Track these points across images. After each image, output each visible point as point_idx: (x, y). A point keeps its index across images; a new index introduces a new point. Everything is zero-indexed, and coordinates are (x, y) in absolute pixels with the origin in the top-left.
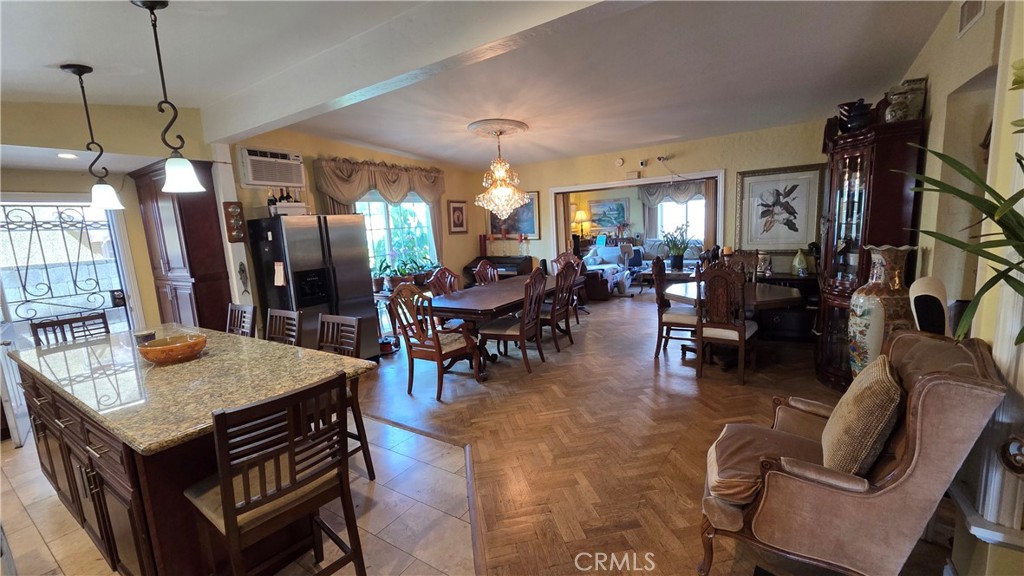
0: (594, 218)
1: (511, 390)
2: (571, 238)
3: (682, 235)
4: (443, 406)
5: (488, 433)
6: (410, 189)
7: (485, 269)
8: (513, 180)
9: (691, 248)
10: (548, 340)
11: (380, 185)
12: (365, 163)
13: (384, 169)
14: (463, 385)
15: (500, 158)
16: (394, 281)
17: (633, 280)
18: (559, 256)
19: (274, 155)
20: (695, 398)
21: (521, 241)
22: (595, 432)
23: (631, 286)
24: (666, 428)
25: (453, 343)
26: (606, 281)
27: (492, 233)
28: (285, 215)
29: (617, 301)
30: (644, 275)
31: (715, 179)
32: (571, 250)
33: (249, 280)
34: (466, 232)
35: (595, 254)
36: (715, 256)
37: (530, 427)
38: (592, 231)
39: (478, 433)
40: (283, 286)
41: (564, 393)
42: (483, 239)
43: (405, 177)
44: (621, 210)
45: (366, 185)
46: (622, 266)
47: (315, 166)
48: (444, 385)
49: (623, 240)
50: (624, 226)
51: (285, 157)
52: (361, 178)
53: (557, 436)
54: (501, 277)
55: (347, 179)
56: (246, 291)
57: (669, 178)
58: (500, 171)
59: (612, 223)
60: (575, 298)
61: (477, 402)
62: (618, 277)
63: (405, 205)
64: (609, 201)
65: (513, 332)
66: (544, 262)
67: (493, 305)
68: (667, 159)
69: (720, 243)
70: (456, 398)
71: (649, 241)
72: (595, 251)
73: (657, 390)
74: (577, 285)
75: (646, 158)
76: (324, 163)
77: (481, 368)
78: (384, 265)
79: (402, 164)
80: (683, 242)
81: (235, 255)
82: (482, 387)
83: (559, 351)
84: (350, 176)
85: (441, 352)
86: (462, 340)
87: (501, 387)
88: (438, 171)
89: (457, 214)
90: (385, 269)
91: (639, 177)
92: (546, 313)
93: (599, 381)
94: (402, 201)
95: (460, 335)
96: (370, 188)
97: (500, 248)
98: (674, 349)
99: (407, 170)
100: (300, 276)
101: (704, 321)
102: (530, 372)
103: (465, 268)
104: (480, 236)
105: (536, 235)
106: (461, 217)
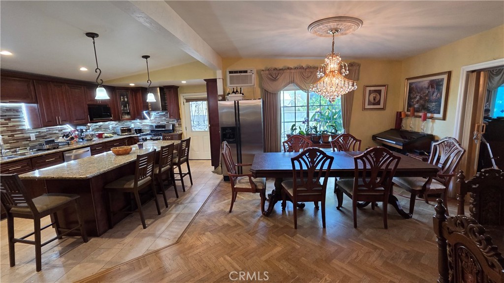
11: (297, 81)
12: (288, 69)
13: (301, 70)
15: (333, 54)
19: (241, 72)
21: (424, 120)
27: (408, 110)
34: (382, 109)
45: (287, 81)
51: (246, 72)
52: (284, 77)
76: (262, 72)
84: (276, 78)
89: (373, 95)
103: (373, 136)
104: (397, 112)
105: (441, 115)
106: (378, 97)
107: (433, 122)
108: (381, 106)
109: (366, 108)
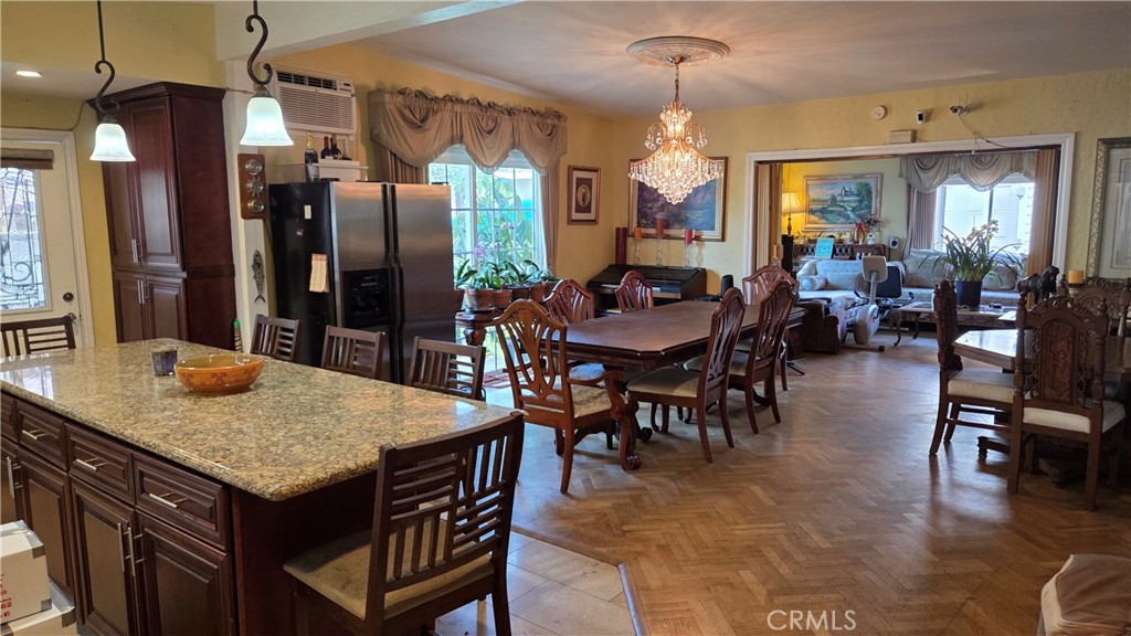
0: (814, 207)
1: (681, 486)
2: (779, 241)
3: (982, 246)
4: (573, 503)
5: (654, 548)
6: (514, 145)
7: (633, 287)
8: (696, 139)
9: (997, 270)
10: (736, 413)
11: (468, 137)
12: (448, 99)
13: (476, 110)
14: (600, 473)
15: (677, 102)
16: (479, 295)
17: (883, 321)
18: (756, 272)
19: (315, 82)
20: (1006, 526)
21: (690, 242)
22: (833, 562)
23: (879, 331)
24: (957, 566)
25: (591, 403)
26: (835, 320)
27: (639, 225)
28: (337, 180)
29: (851, 356)
30: (904, 312)
31: (1057, 148)
32: (778, 262)
33: (265, 280)
34: (594, 222)
35: (814, 271)
36: (1049, 285)
37: (724, 545)
38: (807, 231)
39: (640, 547)
40: (323, 294)
41: (772, 498)
42: (622, 235)
43: (506, 124)
44: (865, 194)
45: (447, 135)
46: (862, 295)
47: (372, 101)
48: (573, 471)
49: (866, 248)
50: (869, 223)
51: (329, 84)
52: (441, 123)
53: (768, 562)
54: (658, 302)
55: (419, 125)
56: (260, 297)
57: (969, 144)
58: (675, 123)
59: (848, 217)
60: (784, 345)
61: (629, 500)
62: (856, 314)
63: (503, 173)
64: (844, 177)
65: (686, 391)
66: (729, 280)
67: (659, 345)
68: (968, 110)
69: (1058, 262)
70: (592, 493)
71: (915, 255)
72: (814, 266)
73: (936, 508)
74: (790, 323)
75: (929, 106)
76: (387, 98)
77: (629, 448)
78: (465, 271)
79: (501, 102)
80: (983, 259)
81: (248, 239)
82: (631, 479)
83: (756, 431)
84: (423, 121)
85: (572, 413)
86: (606, 398)
87: (664, 480)
88: (558, 116)
89: (582, 190)
90: (468, 276)
91: (914, 139)
92: (738, 365)
93: (832, 484)
94: (498, 164)
95: (600, 391)
96: (452, 142)
97: (651, 252)
98: (965, 444)
99: (510, 112)
100: (353, 279)
101: (1027, 396)
102: (710, 461)
103: (589, 282)
104: (618, 229)
105: (717, 233)
106: (588, 195)
107: (700, 247)
108: (591, 216)
109: (573, 218)
